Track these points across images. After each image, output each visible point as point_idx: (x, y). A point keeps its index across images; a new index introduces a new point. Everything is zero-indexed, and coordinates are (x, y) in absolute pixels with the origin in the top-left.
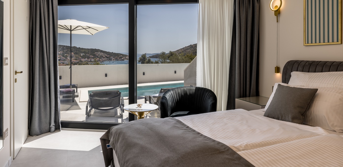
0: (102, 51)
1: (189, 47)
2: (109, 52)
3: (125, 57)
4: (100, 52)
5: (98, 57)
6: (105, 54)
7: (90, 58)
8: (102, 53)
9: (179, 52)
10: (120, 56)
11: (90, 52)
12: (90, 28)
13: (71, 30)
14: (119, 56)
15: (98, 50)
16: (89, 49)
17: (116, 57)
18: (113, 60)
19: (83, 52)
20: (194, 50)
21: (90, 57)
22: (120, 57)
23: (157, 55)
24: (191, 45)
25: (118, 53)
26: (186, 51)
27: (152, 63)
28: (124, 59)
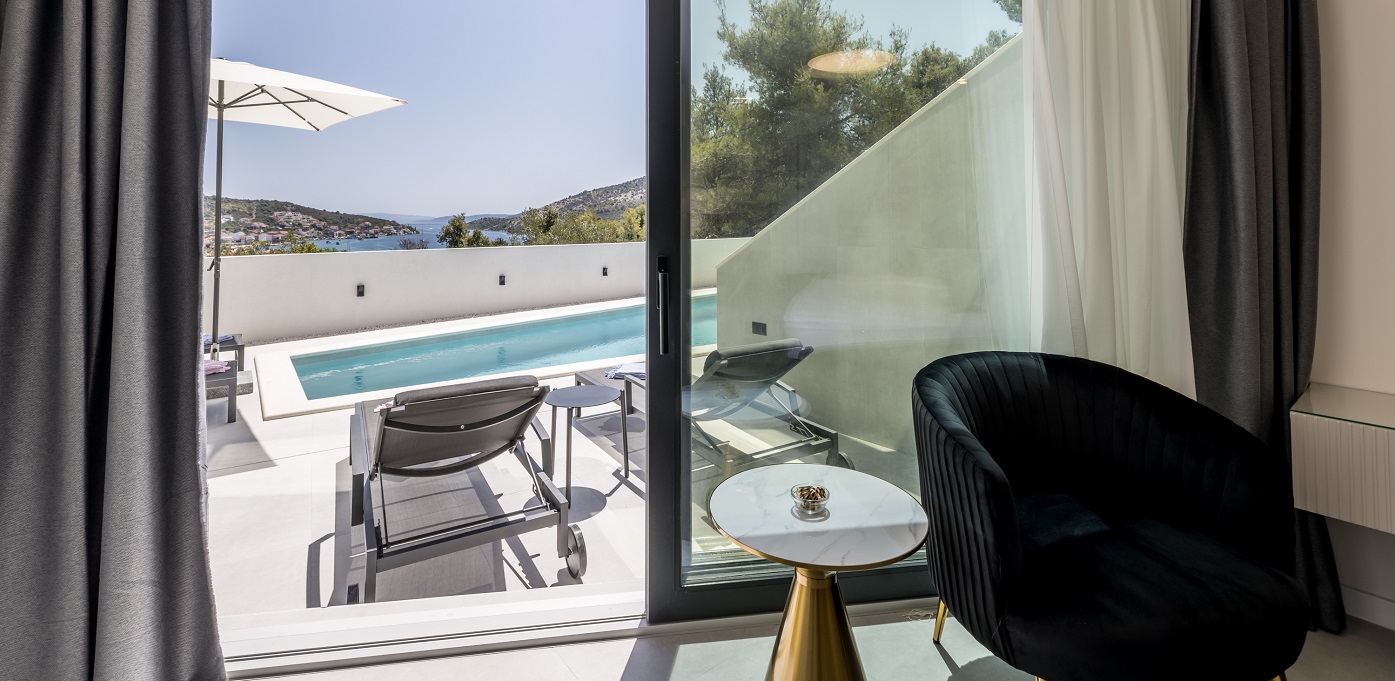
0: (298, 209)
2: (325, 210)
4: (292, 211)
5: (283, 226)
7: (256, 231)
8: (300, 216)
10: (362, 225)
11: (254, 212)
12: (313, 100)
13: (221, 106)
14: (358, 223)
15: (287, 204)
16: (252, 202)
18: (340, 235)
19: (229, 212)
21: (255, 228)
23: (485, 219)
24: (585, 192)
25: (356, 213)
27: (486, 244)
28: (377, 233)
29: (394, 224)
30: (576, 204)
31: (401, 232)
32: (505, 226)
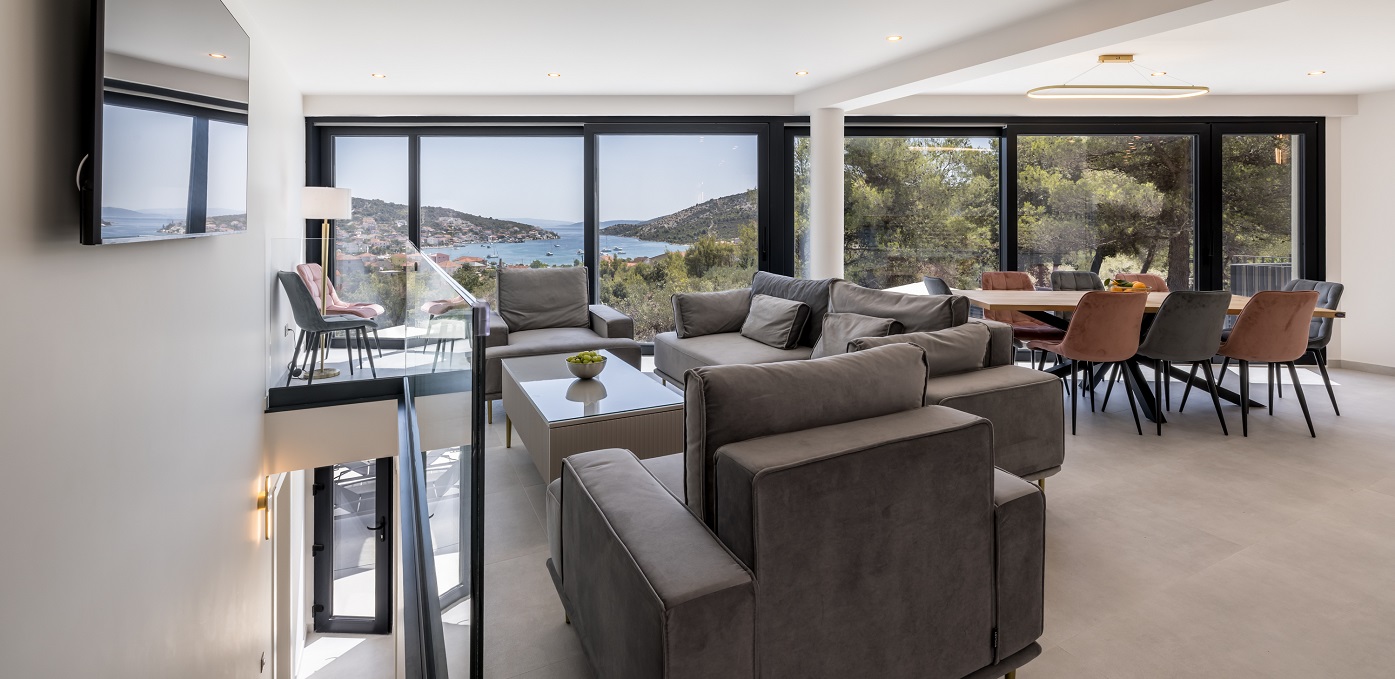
0: (458, 215)
2: (480, 216)
3: (528, 232)
4: (454, 216)
5: (448, 230)
6: (469, 223)
7: (425, 234)
8: (460, 221)
10: (511, 229)
14: (508, 228)
15: (449, 210)
17: (501, 233)
20: (721, 214)
22: (511, 232)
28: (524, 237)
29: (539, 229)
31: (545, 237)
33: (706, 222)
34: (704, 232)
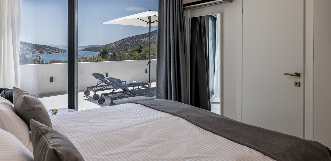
1: (128, 39)
2: (31, 43)
3: (53, 50)
6: (26, 46)
9: (117, 44)
13: (150, 23)
17: (41, 49)
20: (134, 42)
22: (45, 50)
23: (91, 47)
24: (130, 37)
26: (124, 44)
28: (51, 52)
29: (57, 49)
30: (126, 41)
31: (60, 52)
32: (99, 50)
33: (128, 46)
34: (127, 49)
